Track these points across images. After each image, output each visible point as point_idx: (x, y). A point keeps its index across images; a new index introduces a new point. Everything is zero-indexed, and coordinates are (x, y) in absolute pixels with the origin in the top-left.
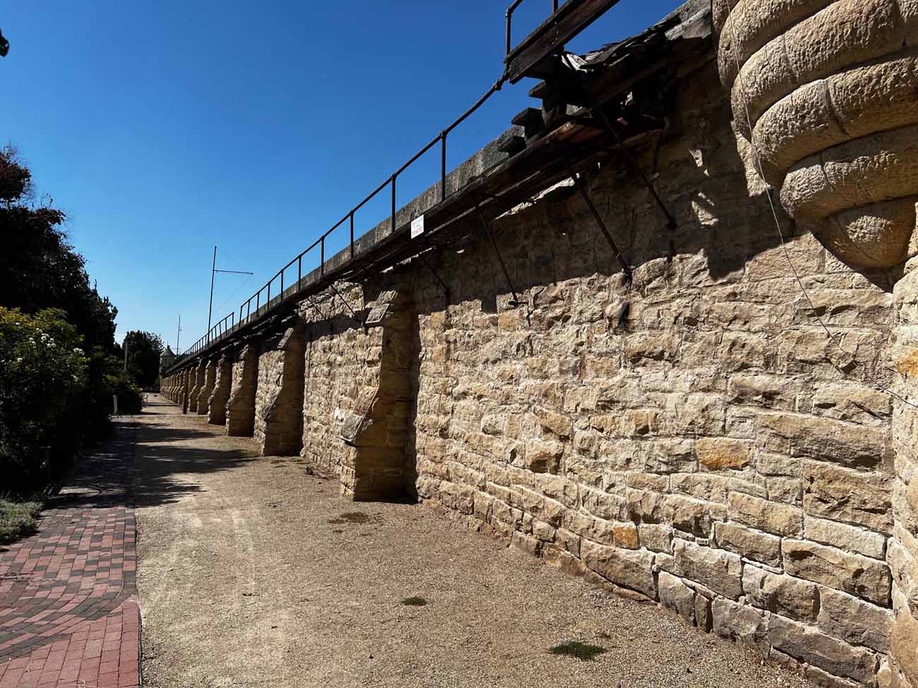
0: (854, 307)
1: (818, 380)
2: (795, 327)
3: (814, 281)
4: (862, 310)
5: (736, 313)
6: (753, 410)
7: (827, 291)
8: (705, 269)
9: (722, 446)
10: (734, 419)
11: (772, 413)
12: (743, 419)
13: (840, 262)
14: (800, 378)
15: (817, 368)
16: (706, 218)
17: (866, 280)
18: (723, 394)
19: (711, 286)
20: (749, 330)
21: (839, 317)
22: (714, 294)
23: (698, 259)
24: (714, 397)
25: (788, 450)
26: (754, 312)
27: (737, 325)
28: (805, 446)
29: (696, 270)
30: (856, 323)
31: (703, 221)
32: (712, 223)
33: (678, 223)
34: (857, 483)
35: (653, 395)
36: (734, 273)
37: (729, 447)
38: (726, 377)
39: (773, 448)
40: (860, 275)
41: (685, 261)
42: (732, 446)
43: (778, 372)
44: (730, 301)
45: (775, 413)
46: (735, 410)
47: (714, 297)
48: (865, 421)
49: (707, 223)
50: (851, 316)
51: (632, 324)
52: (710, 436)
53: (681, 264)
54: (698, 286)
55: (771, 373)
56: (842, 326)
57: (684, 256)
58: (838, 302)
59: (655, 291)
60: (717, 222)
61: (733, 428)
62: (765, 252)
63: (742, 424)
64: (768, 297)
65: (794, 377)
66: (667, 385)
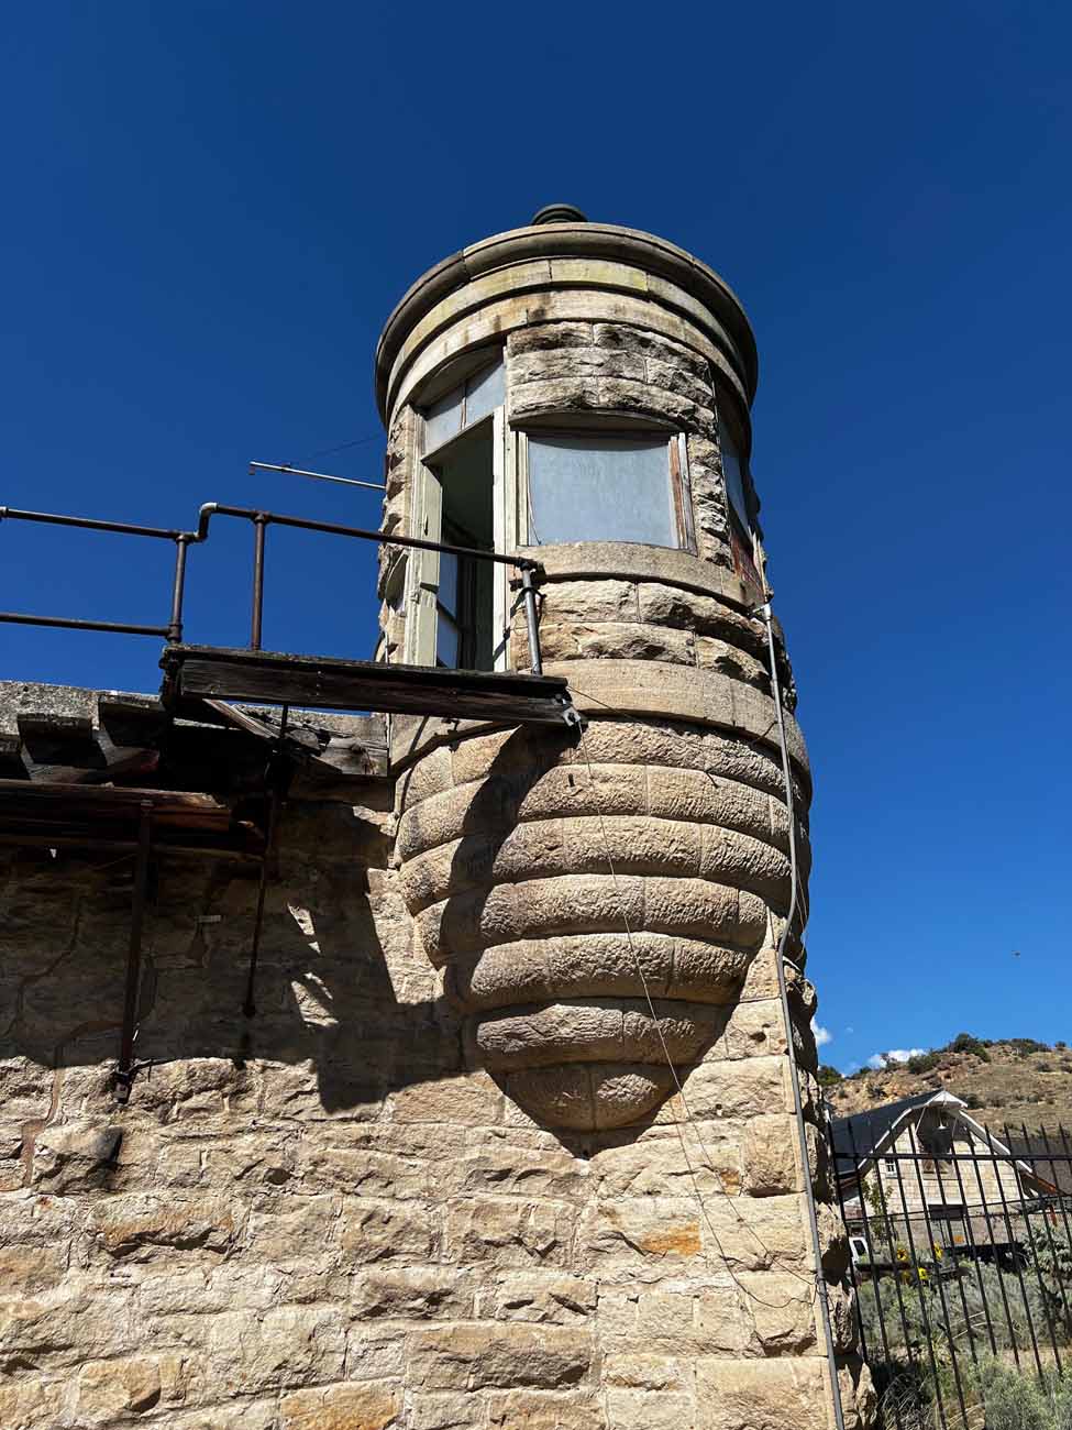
0: (545, 1172)
1: (502, 1269)
2: (469, 1194)
3: (490, 1134)
4: (555, 1177)
5: (371, 1168)
6: (402, 1325)
7: (508, 1148)
8: (311, 1092)
9: (345, 1398)
10: (366, 1345)
11: (434, 1326)
12: (381, 1343)
13: (524, 1115)
14: (478, 1267)
15: (502, 1252)
16: (313, 1012)
17: (557, 1141)
18: (341, 1303)
19: (322, 1121)
20: (393, 1196)
21: (525, 1183)
22: (328, 1134)
23: (299, 1073)
24: (325, 1310)
25: (465, 1382)
26: (400, 1170)
27: (372, 1186)
28: (493, 1369)
29: (294, 1091)
30: (547, 1193)
31: (307, 1017)
32: (325, 1023)
33: (260, 1009)
34: (561, 1408)
35: (169, 1321)
36: (367, 1107)
37: (358, 1397)
38: (350, 1274)
39: (439, 1383)
40: (549, 1134)
41: (269, 1072)
42: (363, 1395)
43: (444, 1261)
44: (359, 1148)
45: (442, 1325)
46: (368, 1331)
47: (328, 1139)
48: (566, 1320)
49: (316, 1021)
50: (540, 1183)
51: (125, 1176)
52: (316, 1384)
53: (261, 1076)
54: (296, 1117)
55: (434, 1263)
56: (530, 1195)
57: (269, 1063)
58: (526, 1165)
59: (196, 1115)
60: (335, 1025)
61: (362, 1362)
62: (423, 1085)
63: (379, 1351)
64: (423, 1148)
65: (469, 1266)
66: (212, 1297)
